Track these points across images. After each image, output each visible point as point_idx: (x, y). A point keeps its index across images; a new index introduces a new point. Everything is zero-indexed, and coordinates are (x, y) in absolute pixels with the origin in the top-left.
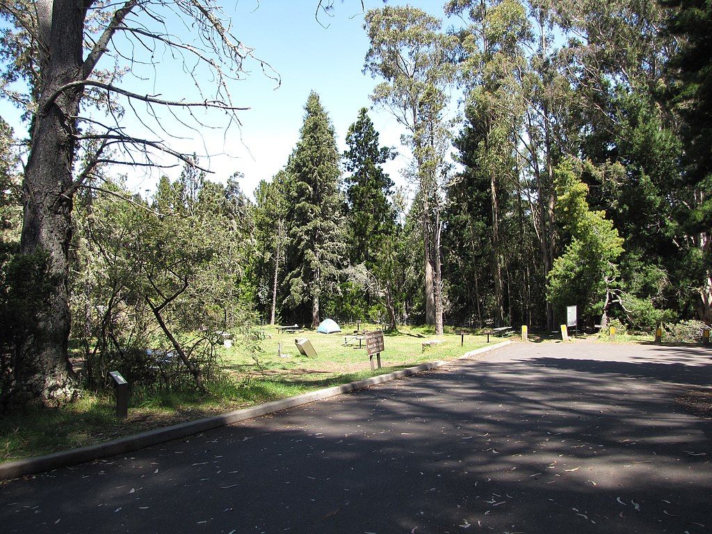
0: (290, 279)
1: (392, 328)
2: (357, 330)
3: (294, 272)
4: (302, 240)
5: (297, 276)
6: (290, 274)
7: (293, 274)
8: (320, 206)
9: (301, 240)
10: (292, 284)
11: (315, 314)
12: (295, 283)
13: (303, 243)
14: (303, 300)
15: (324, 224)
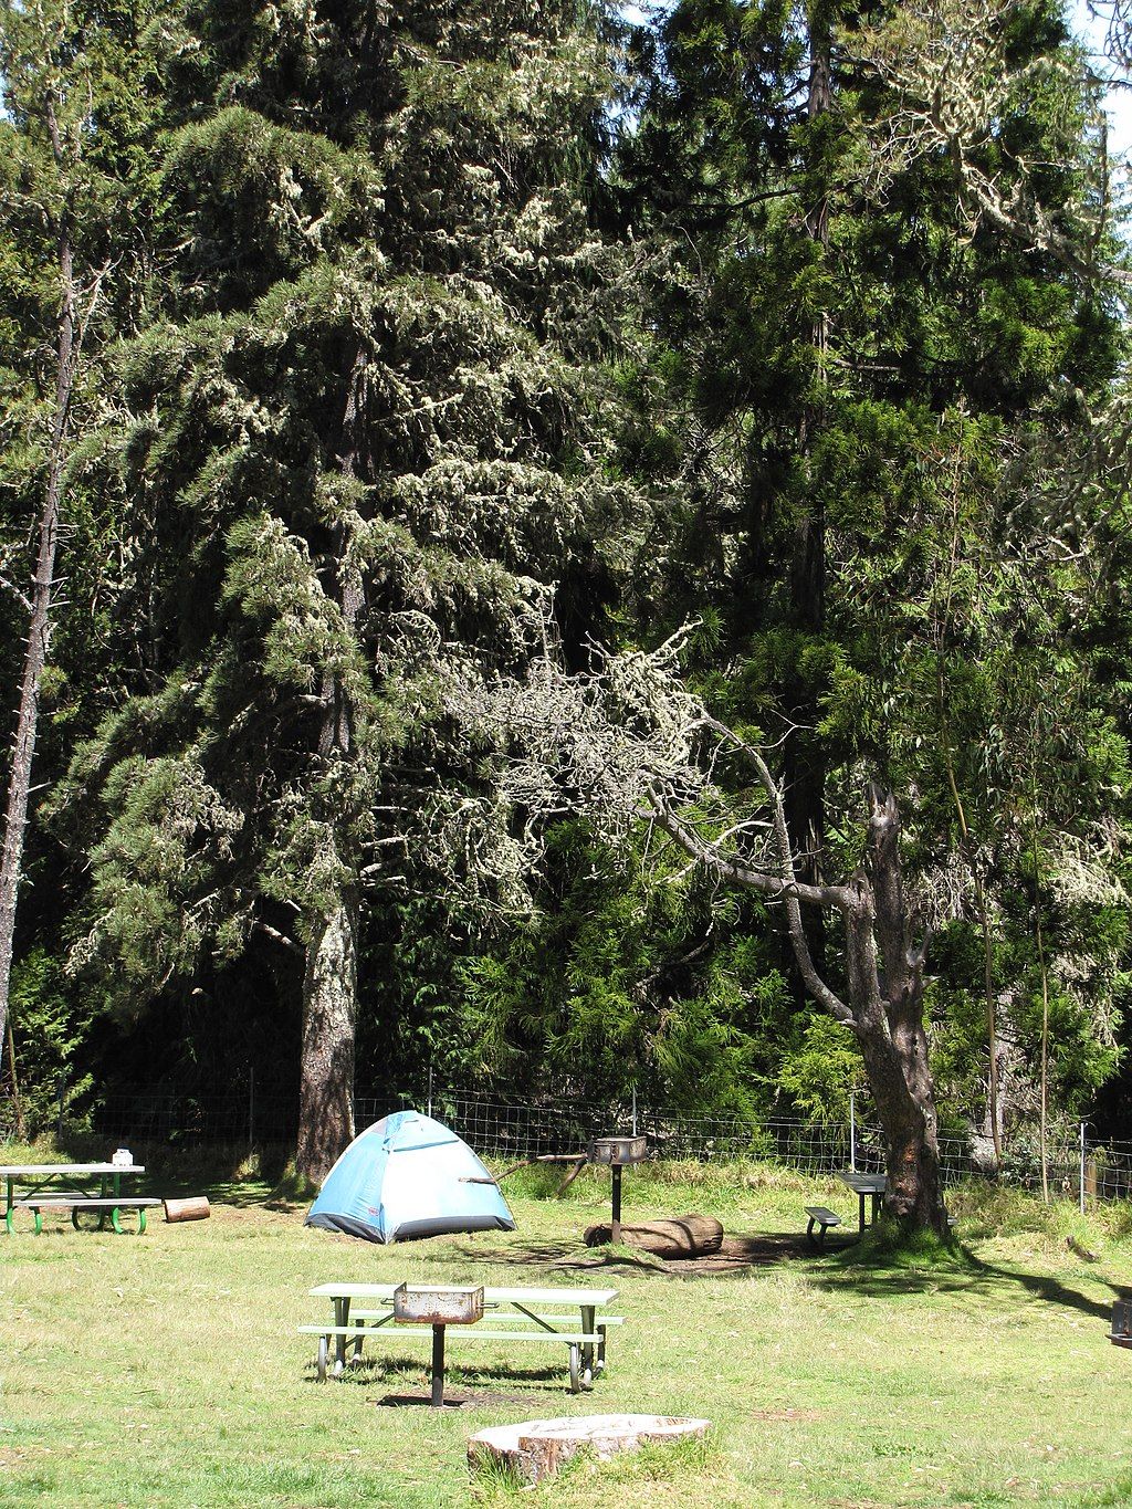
0: (107, 766)
1: (912, 1223)
2: (603, 1218)
3: (153, 705)
4: (223, 436)
5: (162, 739)
6: (110, 725)
7: (135, 720)
8: (377, 146)
9: (202, 434)
10: (119, 806)
11: (317, 1066)
12: (137, 803)
13: (221, 462)
14: (209, 942)
15: (408, 301)
